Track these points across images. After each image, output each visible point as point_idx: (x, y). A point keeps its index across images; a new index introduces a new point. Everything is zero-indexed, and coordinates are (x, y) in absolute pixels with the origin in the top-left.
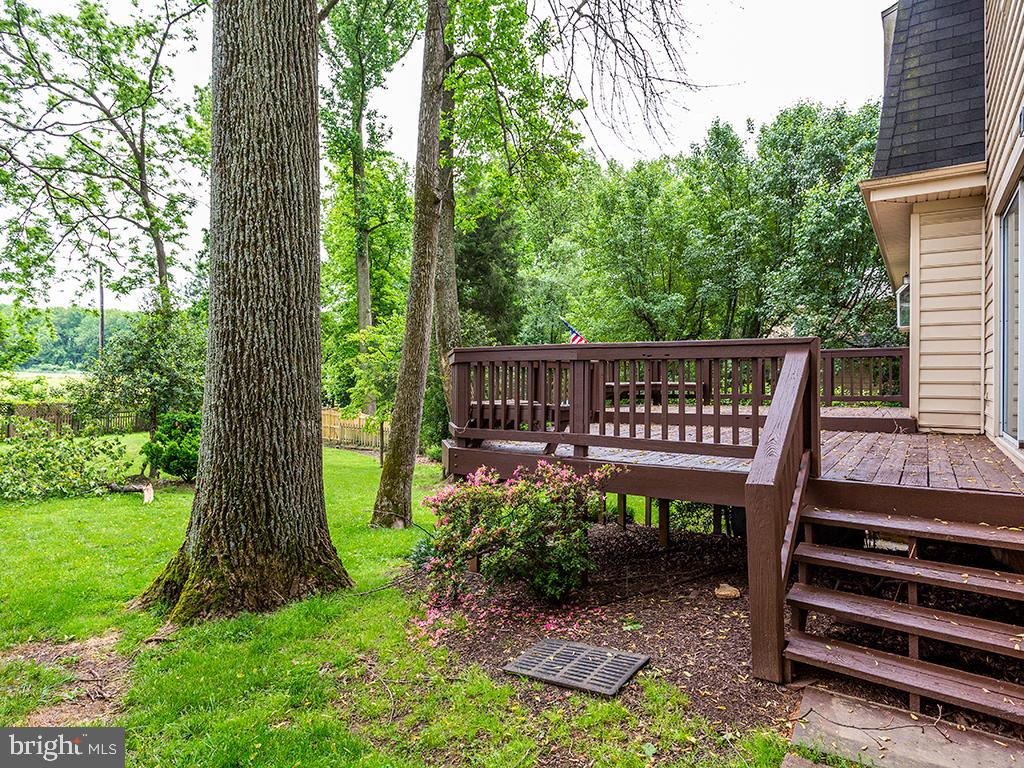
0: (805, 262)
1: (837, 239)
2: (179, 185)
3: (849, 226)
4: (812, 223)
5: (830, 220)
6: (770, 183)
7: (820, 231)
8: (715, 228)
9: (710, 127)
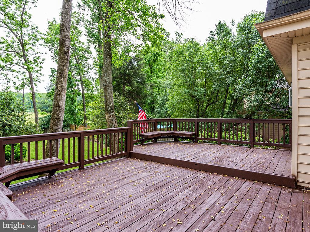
0: (253, 75)
1: (265, 65)
2: (39, 53)
3: (270, 59)
4: (255, 59)
5: (262, 57)
6: (239, 44)
7: (259, 62)
8: (221, 63)
9: (217, 24)
